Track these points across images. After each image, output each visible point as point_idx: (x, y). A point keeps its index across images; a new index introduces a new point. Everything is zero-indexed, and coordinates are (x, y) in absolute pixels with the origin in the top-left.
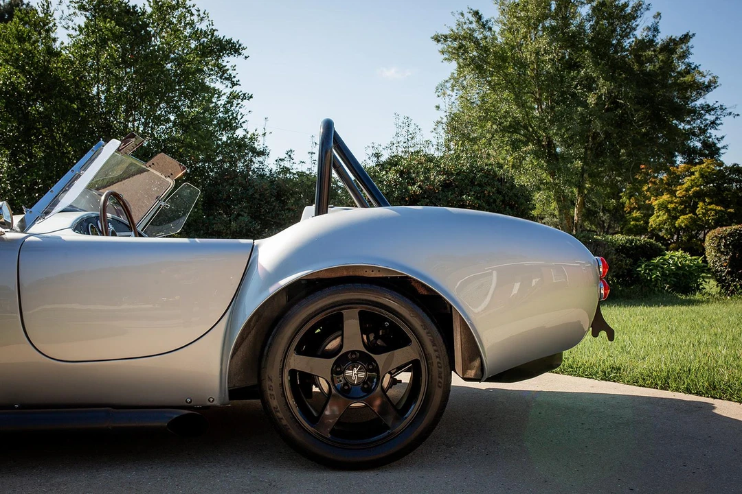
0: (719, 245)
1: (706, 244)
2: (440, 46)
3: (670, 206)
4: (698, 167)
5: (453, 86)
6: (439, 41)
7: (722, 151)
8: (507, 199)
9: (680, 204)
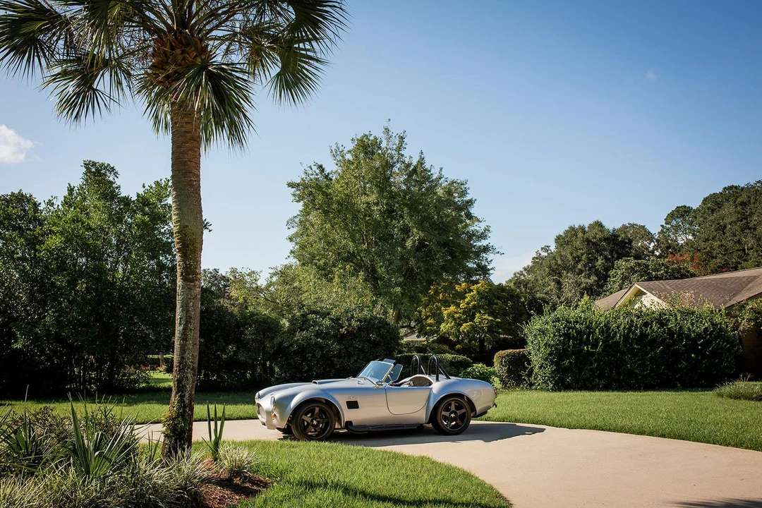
0: (501, 361)
1: (495, 360)
2: (293, 191)
3: (457, 316)
4: (475, 286)
6: (292, 187)
7: (491, 272)
9: (463, 314)
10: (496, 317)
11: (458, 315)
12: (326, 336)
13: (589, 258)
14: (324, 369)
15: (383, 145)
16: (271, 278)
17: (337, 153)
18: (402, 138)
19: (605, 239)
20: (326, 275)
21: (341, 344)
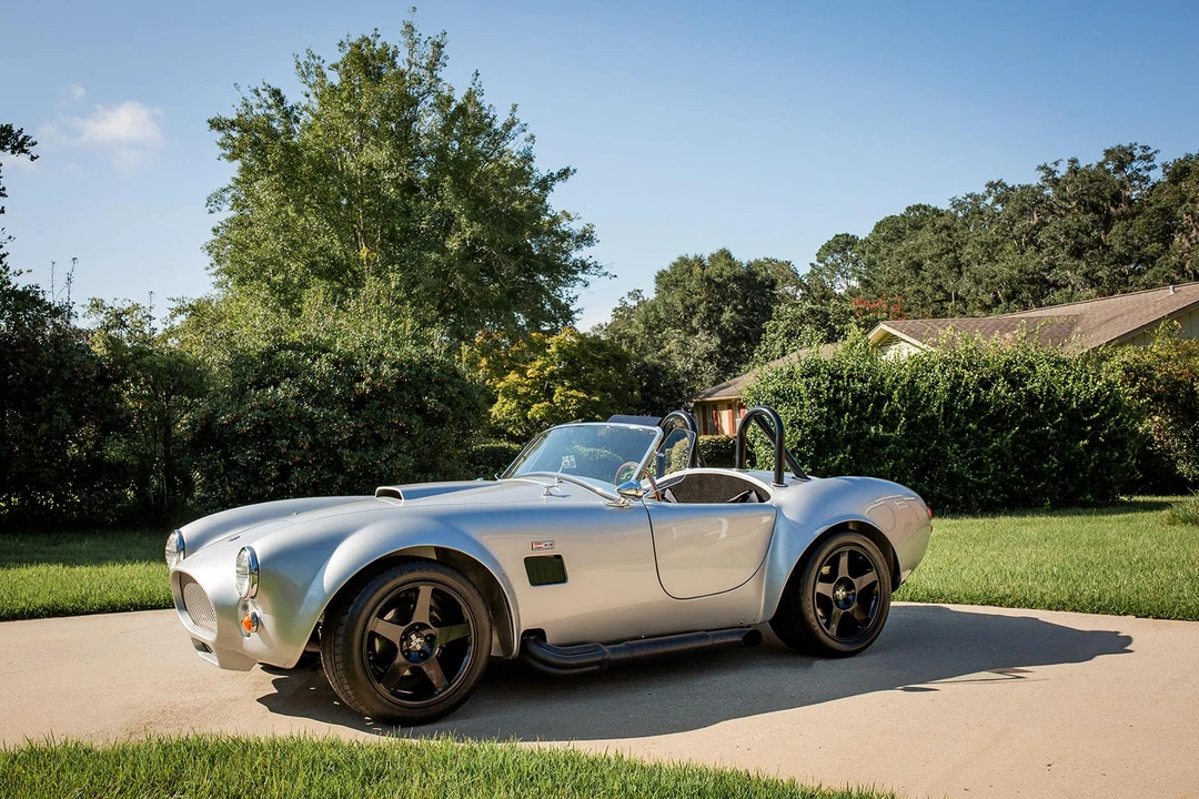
2: (219, 136)
3: (522, 390)
4: (555, 337)
7: (576, 316)
9: (533, 387)
10: (590, 393)
11: (524, 390)
12: (321, 397)
13: (710, 309)
14: (319, 475)
15: (401, 63)
16: (172, 317)
17: (309, 69)
18: (439, 46)
19: (736, 279)
20: (287, 303)
21: (358, 417)
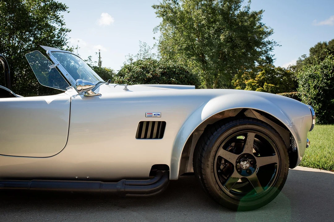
2: (155, 10)
5: (161, 29)
6: (155, 8)
7: (274, 61)
8: (189, 80)
9: (257, 83)
10: (276, 85)
11: (254, 84)
